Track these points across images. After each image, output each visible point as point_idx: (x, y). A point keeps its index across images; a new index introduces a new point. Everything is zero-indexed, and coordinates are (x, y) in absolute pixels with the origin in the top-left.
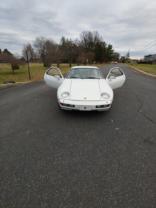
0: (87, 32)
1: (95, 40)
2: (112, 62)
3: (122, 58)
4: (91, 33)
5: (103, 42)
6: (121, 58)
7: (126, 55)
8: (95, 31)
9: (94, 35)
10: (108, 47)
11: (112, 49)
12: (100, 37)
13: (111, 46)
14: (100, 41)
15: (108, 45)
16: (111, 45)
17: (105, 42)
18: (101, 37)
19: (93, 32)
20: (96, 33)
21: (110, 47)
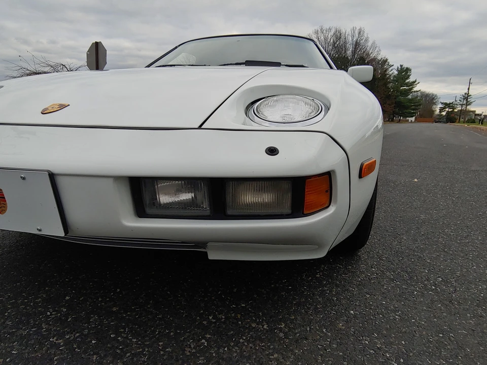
0: (330, 29)
1: (354, 52)
2: (410, 119)
3: (444, 108)
4: (343, 35)
5: (379, 58)
6: (441, 110)
7: (458, 99)
8: (354, 29)
9: (350, 39)
10: (396, 73)
11: (411, 79)
12: (370, 44)
13: (408, 70)
14: (372, 56)
15: (395, 67)
16: (405, 66)
17: (387, 60)
18: (374, 43)
19: (349, 31)
20: (359, 33)
21: (404, 72)
